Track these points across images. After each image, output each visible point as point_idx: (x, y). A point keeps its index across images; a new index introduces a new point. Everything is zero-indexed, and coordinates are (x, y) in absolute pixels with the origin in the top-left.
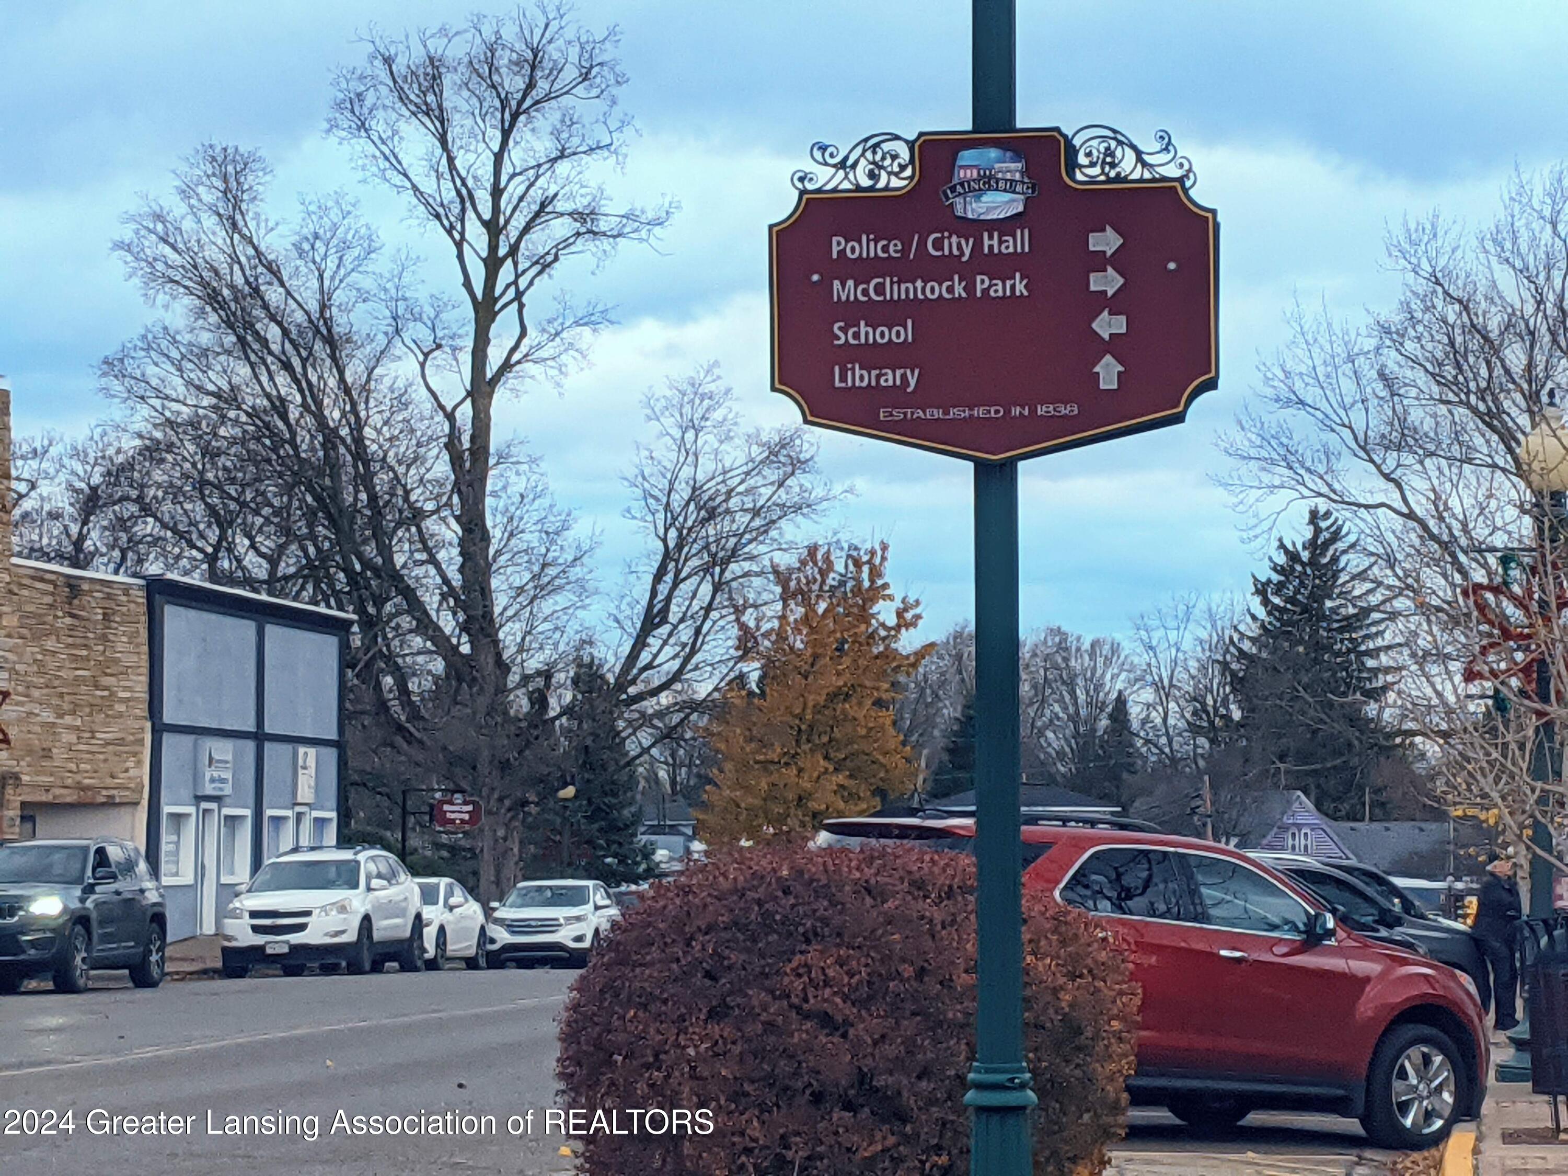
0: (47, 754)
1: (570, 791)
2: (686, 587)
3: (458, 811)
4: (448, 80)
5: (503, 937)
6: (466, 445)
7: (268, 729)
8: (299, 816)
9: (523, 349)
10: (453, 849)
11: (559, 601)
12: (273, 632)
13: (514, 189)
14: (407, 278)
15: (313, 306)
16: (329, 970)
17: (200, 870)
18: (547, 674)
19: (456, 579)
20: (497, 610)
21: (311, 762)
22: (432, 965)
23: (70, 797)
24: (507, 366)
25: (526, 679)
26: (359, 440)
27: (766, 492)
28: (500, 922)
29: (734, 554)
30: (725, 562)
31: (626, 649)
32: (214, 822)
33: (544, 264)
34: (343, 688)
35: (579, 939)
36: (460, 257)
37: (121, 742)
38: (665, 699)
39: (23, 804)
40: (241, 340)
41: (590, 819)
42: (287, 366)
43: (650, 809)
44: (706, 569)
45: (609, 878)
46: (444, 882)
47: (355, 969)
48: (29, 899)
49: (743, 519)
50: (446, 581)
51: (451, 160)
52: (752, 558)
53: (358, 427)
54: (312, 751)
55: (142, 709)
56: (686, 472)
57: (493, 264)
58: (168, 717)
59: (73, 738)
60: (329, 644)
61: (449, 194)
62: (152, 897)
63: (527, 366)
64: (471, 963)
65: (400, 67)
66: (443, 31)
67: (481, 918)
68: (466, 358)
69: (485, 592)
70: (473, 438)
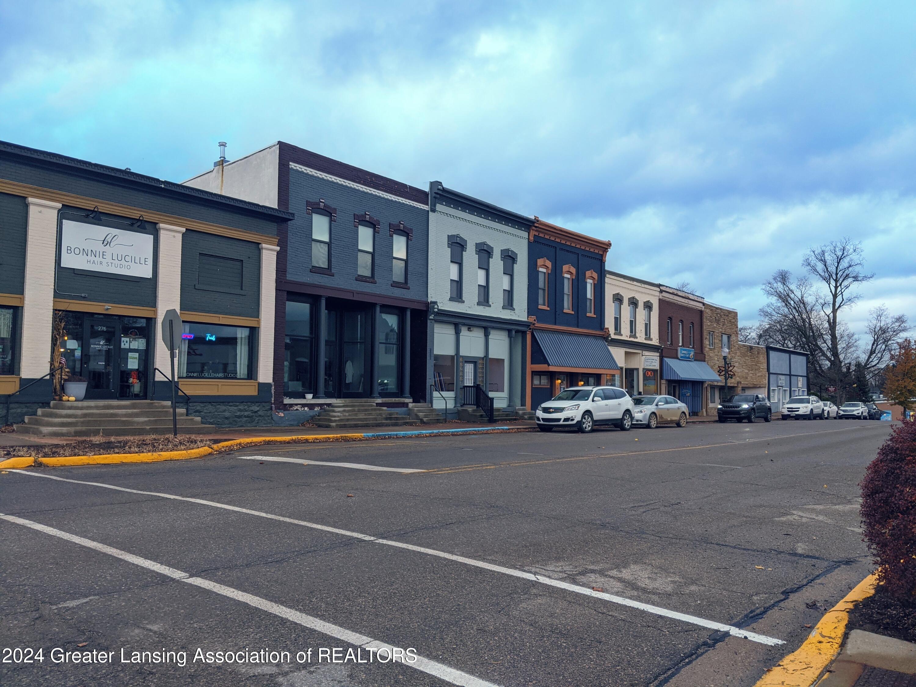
0: (747, 378)
1: (855, 385)
2: (879, 347)
3: (832, 389)
4: (826, 254)
5: (842, 413)
6: (832, 321)
7: (792, 373)
8: (799, 390)
9: (843, 303)
10: (832, 396)
11: (852, 349)
12: (792, 356)
13: (840, 274)
14: (819, 291)
15: (800, 297)
16: (805, 419)
17: (779, 400)
18: (850, 364)
19: (830, 346)
20: (839, 352)
21: (801, 380)
22: (826, 418)
23: (751, 386)
24: (839, 307)
25: (845, 364)
26: (810, 321)
27: (896, 327)
28: (841, 410)
29: (890, 340)
30: (888, 341)
31: (867, 358)
32: (781, 391)
33: (847, 287)
34: (807, 367)
35: (858, 413)
36: (830, 287)
37: (762, 376)
38: (875, 368)
39: (742, 387)
40: (786, 304)
41: (860, 391)
42: (795, 308)
43: (871, 389)
44: (884, 343)
45: (864, 402)
46: (829, 402)
47: (810, 419)
48: (742, 405)
49: (891, 333)
50: (828, 346)
51: (827, 269)
52: (893, 340)
53: (809, 319)
54: (801, 378)
55: (766, 370)
56: (878, 324)
57: (836, 287)
58: (771, 371)
59: (752, 375)
60: (804, 359)
61: (827, 275)
62: (768, 405)
63: (844, 306)
64: (835, 418)
65: (816, 253)
66: (825, 246)
67: (837, 409)
68: (831, 305)
69: (836, 348)
70: (833, 320)
